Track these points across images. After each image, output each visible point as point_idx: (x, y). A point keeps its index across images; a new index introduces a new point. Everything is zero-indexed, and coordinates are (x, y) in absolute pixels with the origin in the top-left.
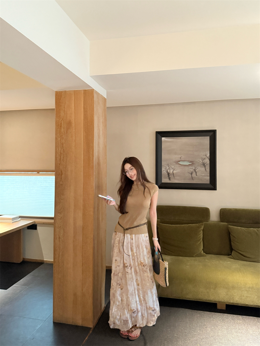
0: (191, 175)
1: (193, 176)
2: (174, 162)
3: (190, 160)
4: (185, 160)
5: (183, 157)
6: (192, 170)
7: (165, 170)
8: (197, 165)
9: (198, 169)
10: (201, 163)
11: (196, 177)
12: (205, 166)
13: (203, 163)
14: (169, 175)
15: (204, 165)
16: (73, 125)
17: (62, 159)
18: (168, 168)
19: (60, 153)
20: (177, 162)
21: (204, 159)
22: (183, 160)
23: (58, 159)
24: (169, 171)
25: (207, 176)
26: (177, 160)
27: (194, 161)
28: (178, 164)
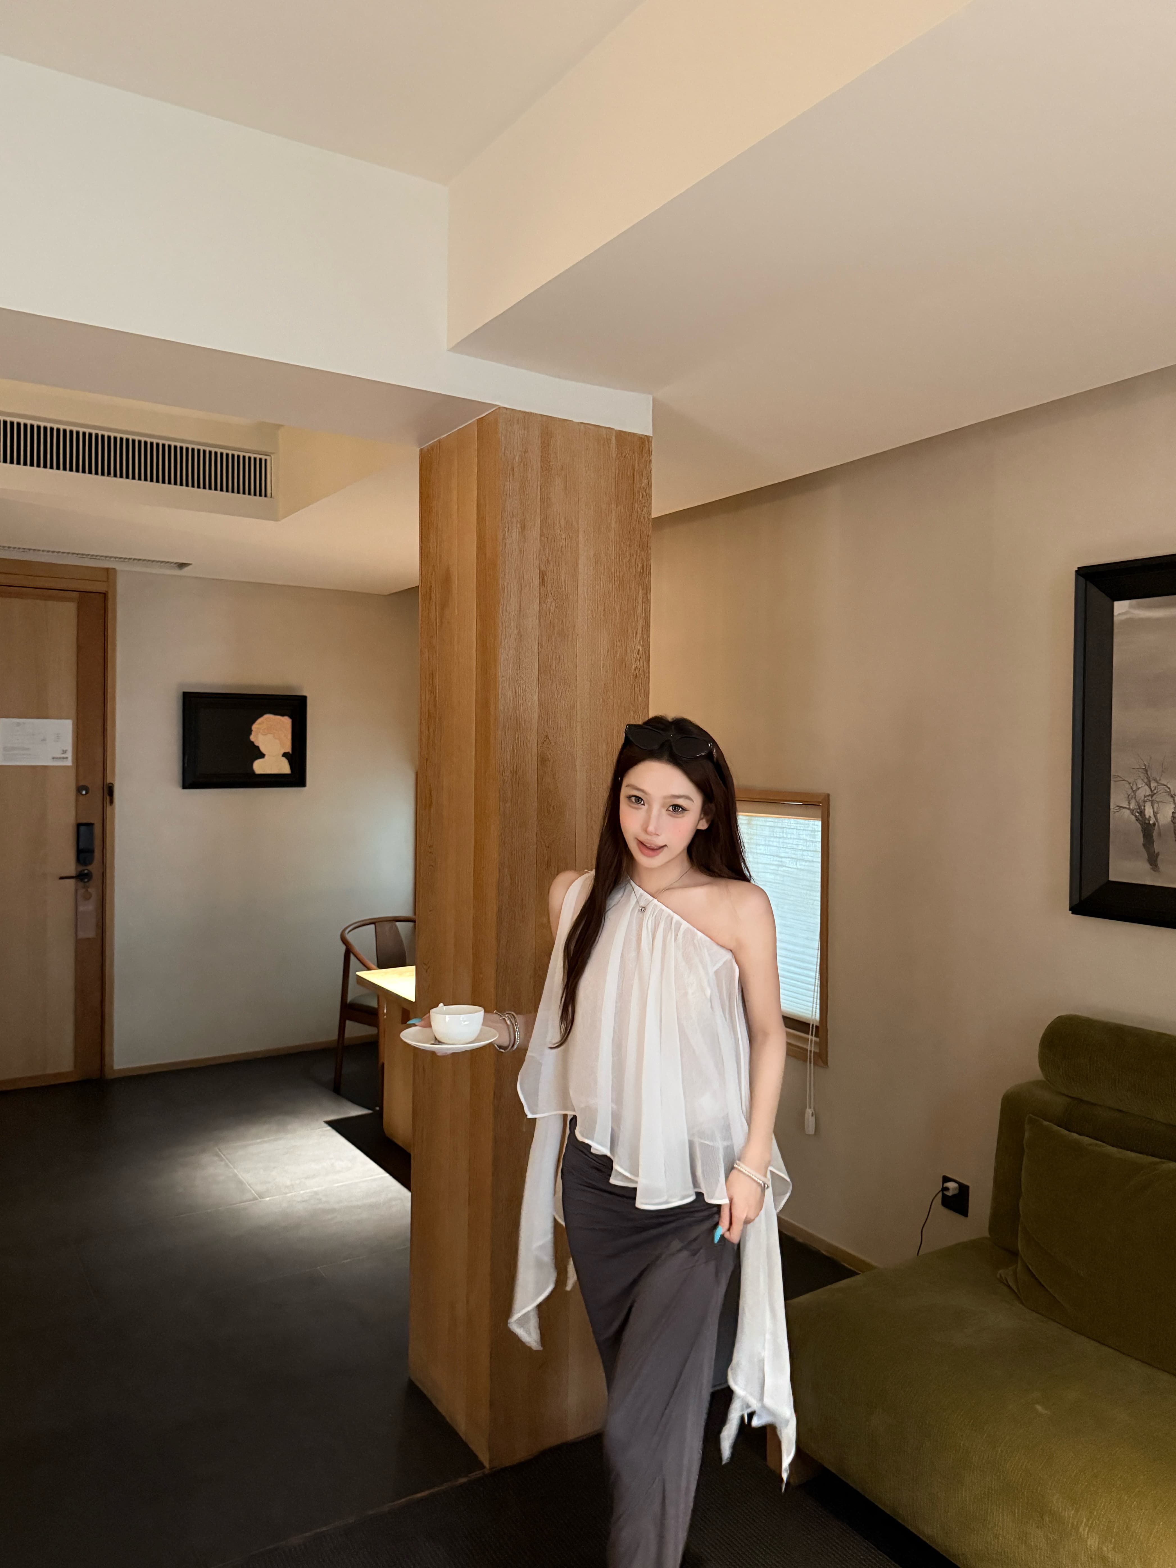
7: (1126, 805)
14: (1151, 836)
18: (1144, 791)
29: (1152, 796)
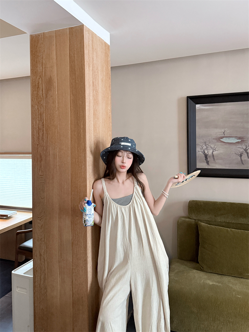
0: (240, 157)
1: (243, 159)
2: (214, 139)
3: (238, 136)
4: (231, 136)
5: (228, 132)
6: (242, 150)
7: (200, 151)
8: (248, 143)
11: (248, 159)
14: (207, 157)
16: (56, 84)
17: (40, 138)
18: (205, 147)
19: (37, 129)
20: (219, 139)
22: (228, 136)
23: (35, 138)
24: (206, 152)
26: (218, 135)
27: (245, 137)
28: (219, 141)
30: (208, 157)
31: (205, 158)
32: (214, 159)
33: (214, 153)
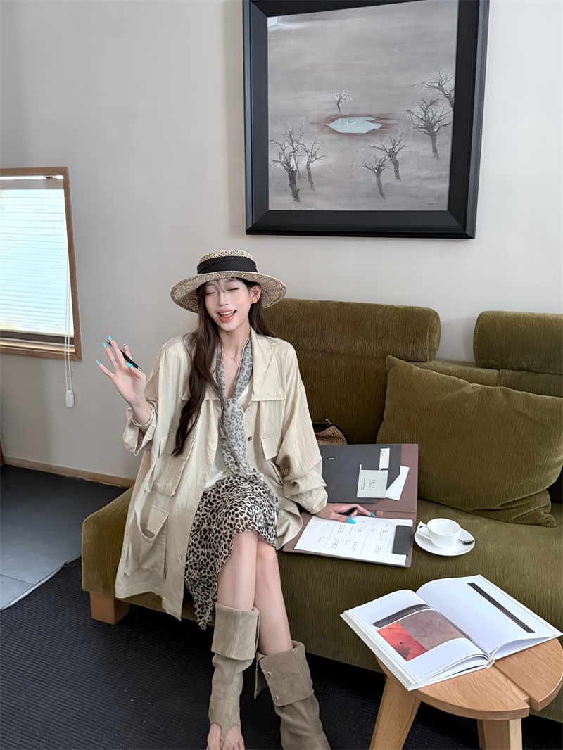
0: (375, 177)
1: (383, 183)
2: (312, 123)
3: (375, 111)
4: (355, 112)
5: (348, 101)
6: (381, 155)
7: (278, 159)
8: (400, 133)
9: (404, 150)
10: (416, 122)
11: (398, 182)
12: (433, 136)
13: (427, 120)
14: (294, 179)
15: (429, 128)
18: (289, 149)
20: (325, 124)
21: (432, 103)
22: (348, 112)
24: (292, 163)
25: (440, 177)
26: (324, 113)
27: (391, 116)
28: (326, 130)
29: (294, 152)
30: (297, 177)
31: (288, 182)
32: (311, 183)
33: (311, 164)
